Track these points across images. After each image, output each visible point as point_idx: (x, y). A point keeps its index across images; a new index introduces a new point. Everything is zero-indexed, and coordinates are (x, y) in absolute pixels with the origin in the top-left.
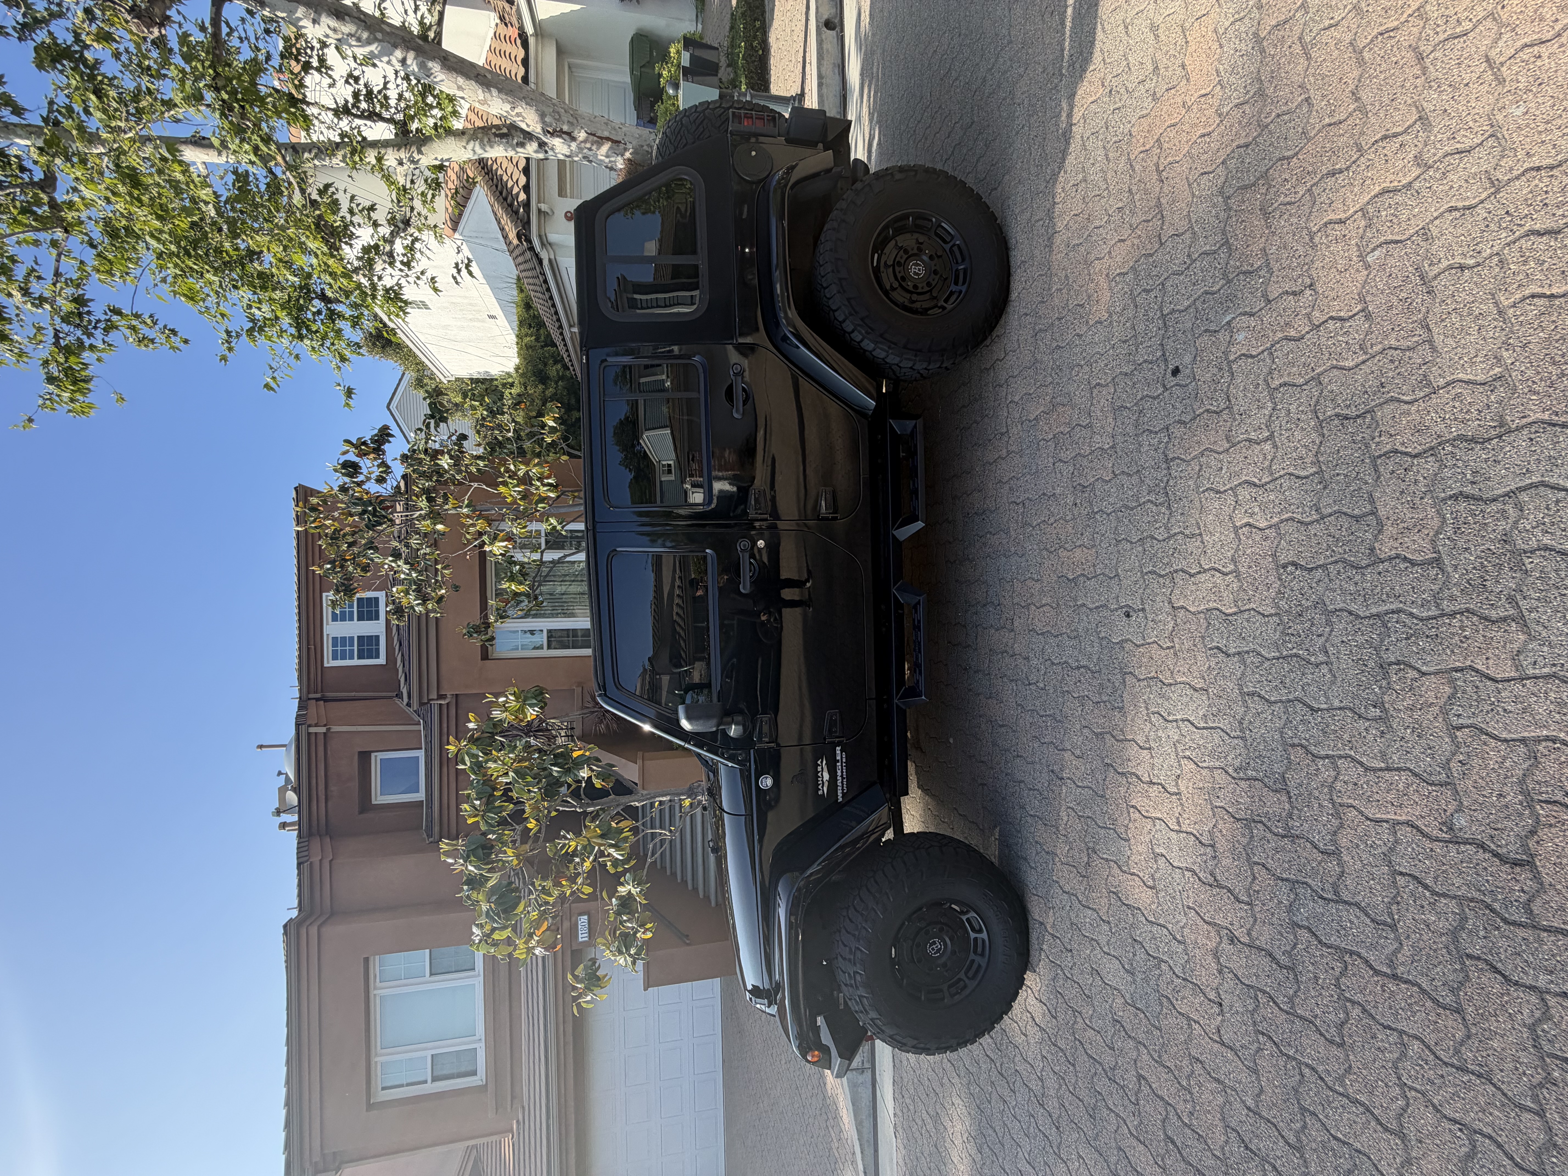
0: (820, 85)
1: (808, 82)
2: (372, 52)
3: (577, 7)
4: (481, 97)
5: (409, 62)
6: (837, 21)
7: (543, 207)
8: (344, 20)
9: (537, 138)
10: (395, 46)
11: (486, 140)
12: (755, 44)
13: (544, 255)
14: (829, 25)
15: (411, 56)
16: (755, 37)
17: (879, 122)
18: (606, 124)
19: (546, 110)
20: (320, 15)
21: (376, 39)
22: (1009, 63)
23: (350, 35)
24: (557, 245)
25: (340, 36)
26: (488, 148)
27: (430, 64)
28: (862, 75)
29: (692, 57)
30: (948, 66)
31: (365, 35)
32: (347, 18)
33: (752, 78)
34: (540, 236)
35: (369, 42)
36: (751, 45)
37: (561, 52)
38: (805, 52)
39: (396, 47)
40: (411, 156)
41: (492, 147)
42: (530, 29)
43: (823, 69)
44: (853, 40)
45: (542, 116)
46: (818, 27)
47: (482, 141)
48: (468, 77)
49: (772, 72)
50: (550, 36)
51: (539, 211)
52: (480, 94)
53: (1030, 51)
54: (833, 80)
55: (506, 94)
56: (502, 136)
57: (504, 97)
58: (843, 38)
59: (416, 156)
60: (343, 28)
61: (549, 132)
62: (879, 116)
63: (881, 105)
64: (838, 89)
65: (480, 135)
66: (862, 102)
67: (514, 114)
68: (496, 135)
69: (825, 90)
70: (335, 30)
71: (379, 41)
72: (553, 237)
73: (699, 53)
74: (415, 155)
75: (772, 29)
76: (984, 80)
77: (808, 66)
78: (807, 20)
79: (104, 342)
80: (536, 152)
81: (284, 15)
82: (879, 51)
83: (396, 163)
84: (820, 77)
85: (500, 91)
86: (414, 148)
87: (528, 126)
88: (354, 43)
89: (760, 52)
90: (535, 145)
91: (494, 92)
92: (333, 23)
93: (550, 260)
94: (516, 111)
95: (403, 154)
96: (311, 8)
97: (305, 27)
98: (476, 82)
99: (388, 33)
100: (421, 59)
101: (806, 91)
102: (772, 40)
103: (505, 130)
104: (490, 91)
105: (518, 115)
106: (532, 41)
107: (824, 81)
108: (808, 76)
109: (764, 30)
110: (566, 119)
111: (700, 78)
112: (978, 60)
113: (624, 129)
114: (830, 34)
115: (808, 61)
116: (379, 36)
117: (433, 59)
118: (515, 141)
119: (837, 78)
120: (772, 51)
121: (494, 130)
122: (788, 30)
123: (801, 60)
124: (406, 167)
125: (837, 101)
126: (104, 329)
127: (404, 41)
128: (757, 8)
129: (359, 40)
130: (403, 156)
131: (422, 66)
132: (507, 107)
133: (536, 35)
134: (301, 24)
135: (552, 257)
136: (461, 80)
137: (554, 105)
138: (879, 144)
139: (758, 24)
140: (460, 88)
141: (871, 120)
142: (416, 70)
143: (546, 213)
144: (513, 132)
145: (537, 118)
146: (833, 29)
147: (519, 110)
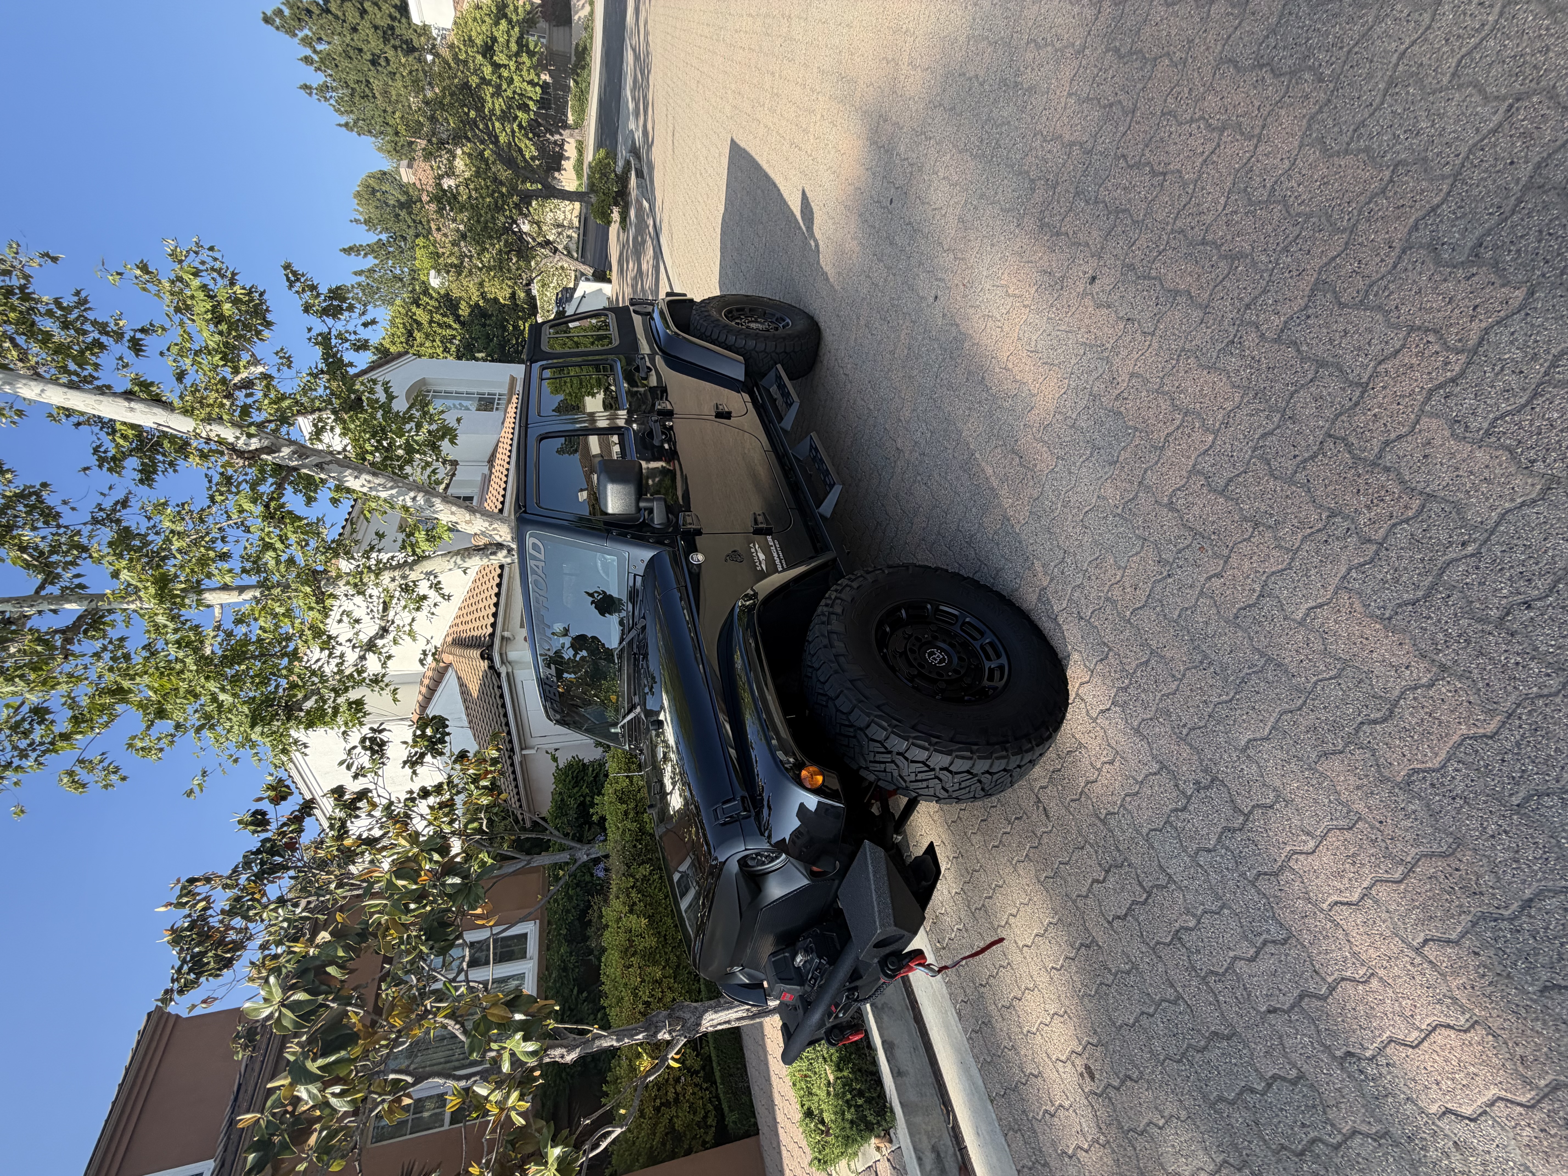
4: (468, 518)
5: (418, 498)
7: (506, 634)
10: (411, 490)
13: (503, 671)
15: (420, 495)
23: (379, 485)
24: (516, 662)
27: (434, 500)
34: (501, 655)
35: (392, 488)
51: (503, 638)
52: (467, 516)
55: (487, 517)
56: (480, 550)
57: (485, 518)
67: (491, 529)
70: (369, 482)
72: (512, 655)
80: (505, 557)
85: (482, 515)
87: (501, 537)
90: (505, 552)
91: (478, 515)
93: (508, 673)
94: (493, 527)
97: (348, 482)
98: (466, 509)
100: (427, 497)
103: (482, 545)
104: (475, 515)
105: (494, 529)
117: (436, 497)
118: (489, 552)
131: (427, 501)
132: (487, 524)
134: (345, 480)
135: (510, 670)
136: (454, 509)
140: (453, 513)
142: (423, 504)
143: (508, 639)
144: (489, 544)
147: (495, 526)
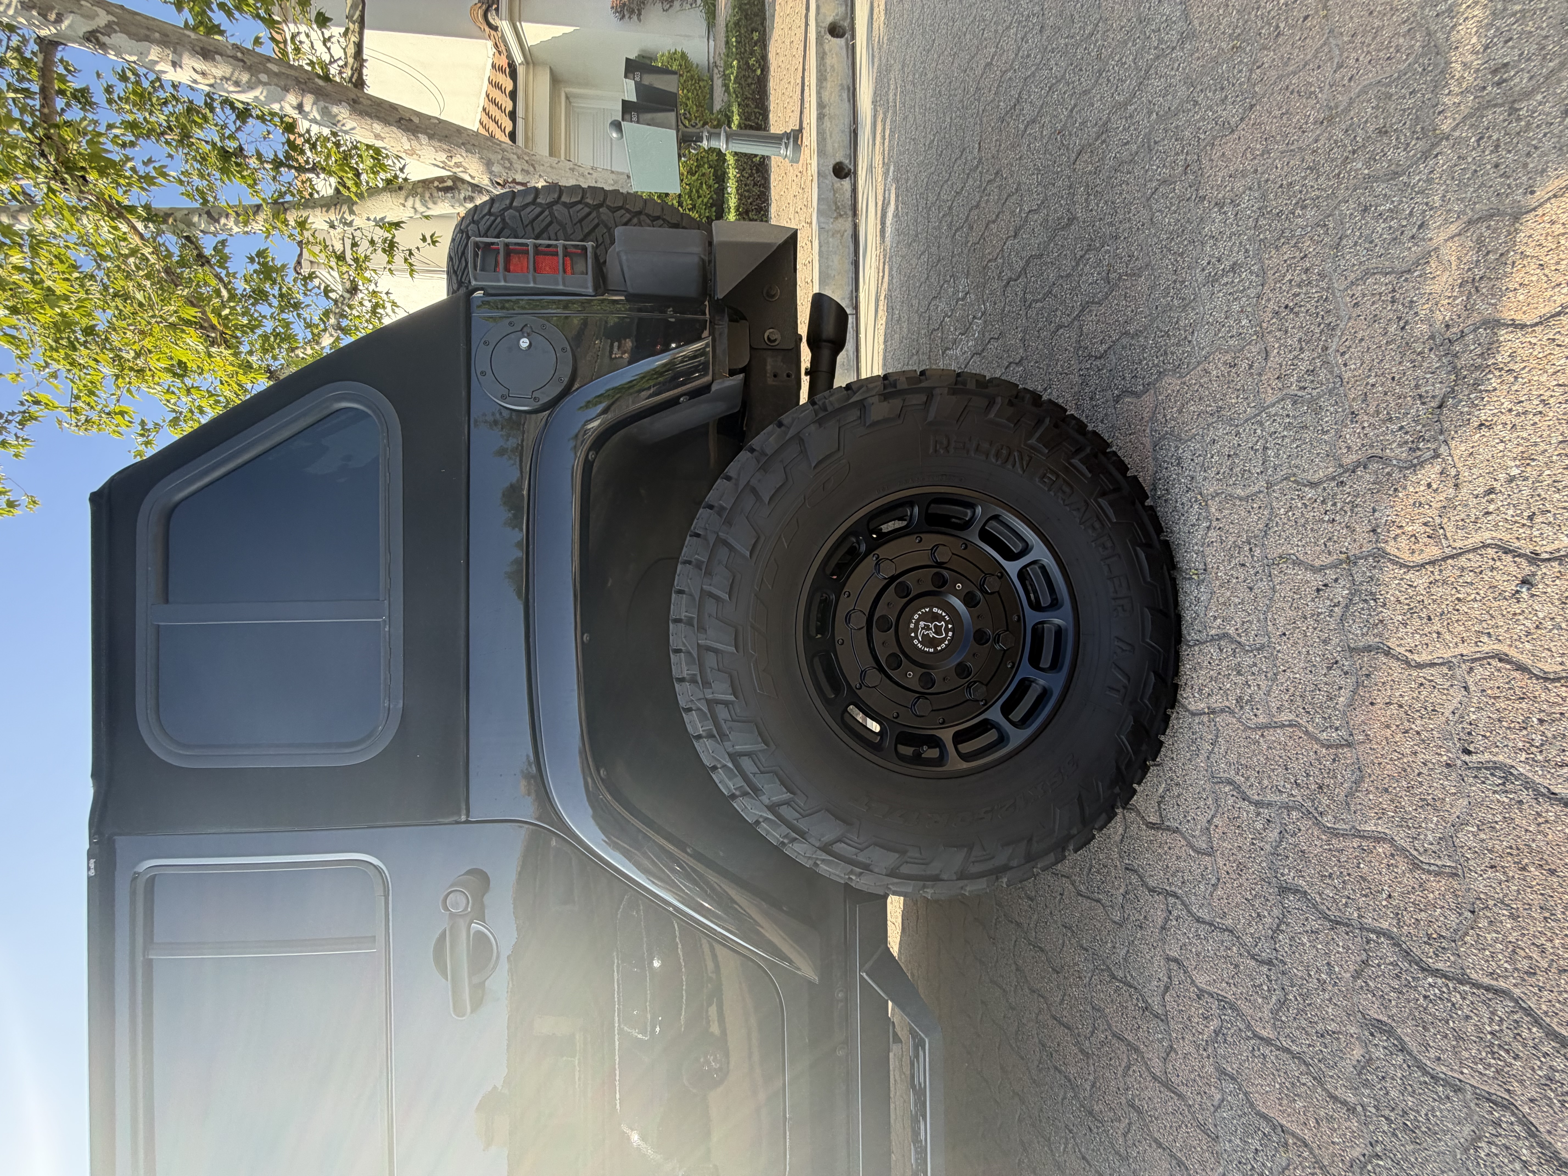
0: (821, 117)
1: (806, 111)
2: (256, 97)
3: (569, 29)
4: (407, 146)
5: (307, 108)
6: (846, 24)
8: (214, 60)
9: (488, 191)
10: (286, 90)
11: (427, 195)
12: (752, 61)
14: (835, 30)
15: (308, 102)
16: (752, 53)
17: (896, 180)
18: (572, 170)
19: (493, 157)
20: (181, 56)
21: (260, 82)
22: (1182, 91)
25: (212, 81)
26: (430, 205)
27: (335, 110)
28: (874, 102)
29: (639, 87)
30: (1014, 93)
31: (245, 77)
32: (217, 57)
33: (747, 105)
35: (251, 87)
36: (747, 63)
37: (556, 81)
38: (804, 70)
39: (288, 91)
40: (342, 217)
41: (435, 203)
42: (518, 58)
43: (826, 95)
44: (864, 51)
45: (488, 164)
46: (818, 33)
47: (422, 197)
48: (386, 122)
49: (772, 98)
50: (544, 64)
52: (407, 142)
53: (1267, 58)
54: (839, 108)
55: (440, 141)
56: (447, 190)
57: (437, 144)
58: (854, 47)
59: (349, 218)
60: (214, 70)
61: (498, 184)
62: (897, 169)
63: (901, 153)
64: (847, 122)
65: (419, 190)
66: (874, 144)
67: (452, 164)
68: (439, 189)
69: (827, 123)
70: (204, 74)
71: (265, 84)
73: (649, 80)
74: (347, 216)
75: (772, 42)
76: (1105, 129)
77: (806, 88)
78: (807, 25)
79: (17, 437)
81: (134, 58)
82: (897, 67)
83: (326, 226)
84: (821, 105)
85: (431, 137)
86: (345, 208)
87: (473, 177)
88: (231, 89)
89: (759, 72)
91: (424, 139)
92: (200, 65)
94: (454, 160)
95: (333, 216)
96: (168, 47)
97: (165, 72)
98: (399, 127)
99: (276, 74)
100: (322, 104)
101: (805, 125)
102: (771, 56)
103: (449, 183)
104: (417, 138)
105: (457, 165)
106: (521, 71)
107: (826, 111)
108: (807, 105)
109: (763, 43)
110: (519, 168)
111: (649, 116)
112: (1086, 84)
113: (595, 175)
114: (838, 43)
115: (807, 83)
116: (264, 77)
117: (338, 102)
118: (462, 196)
119: (846, 106)
120: (772, 69)
121: (436, 184)
122: (788, 42)
123: (799, 81)
124: (339, 230)
125: (846, 139)
126: (20, 423)
127: (298, 82)
128: (756, 15)
129: (237, 84)
130: (333, 218)
132: (443, 156)
133: (527, 62)
134: (158, 68)
136: (378, 127)
137: (503, 150)
138: (896, 215)
139: (756, 36)
140: (377, 136)
141: (886, 174)
142: (318, 118)
144: (459, 184)
145: (482, 168)
146: (841, 36)
147: (458, 159)
